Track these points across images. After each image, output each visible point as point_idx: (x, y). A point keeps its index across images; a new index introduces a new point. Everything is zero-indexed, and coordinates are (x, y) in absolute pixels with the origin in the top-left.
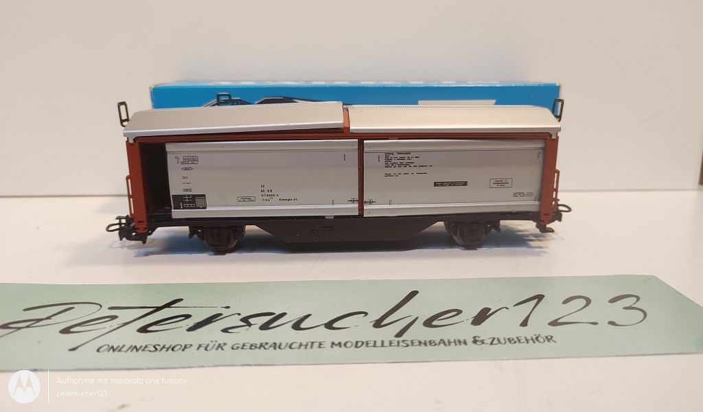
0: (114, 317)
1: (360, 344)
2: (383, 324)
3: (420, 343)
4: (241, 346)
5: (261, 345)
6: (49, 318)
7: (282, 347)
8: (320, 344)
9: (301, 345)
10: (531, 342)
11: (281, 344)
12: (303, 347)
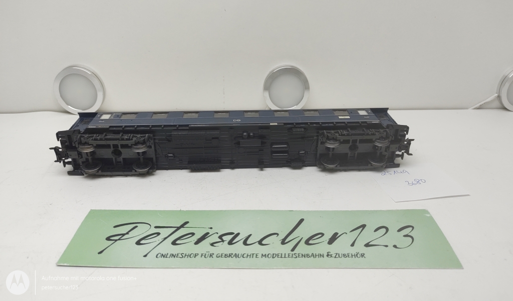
0: (158, 234)
1: (275, 255)
2: (286, 242)
3: (302, 255)
4: (220, 255)
5: (230, 255)
6: (127, 233)
7: (239, 256)
8: (257, 256)
9: (248, 256)
10: (354, 257)
11: (238, 254)
12: (249, 257)
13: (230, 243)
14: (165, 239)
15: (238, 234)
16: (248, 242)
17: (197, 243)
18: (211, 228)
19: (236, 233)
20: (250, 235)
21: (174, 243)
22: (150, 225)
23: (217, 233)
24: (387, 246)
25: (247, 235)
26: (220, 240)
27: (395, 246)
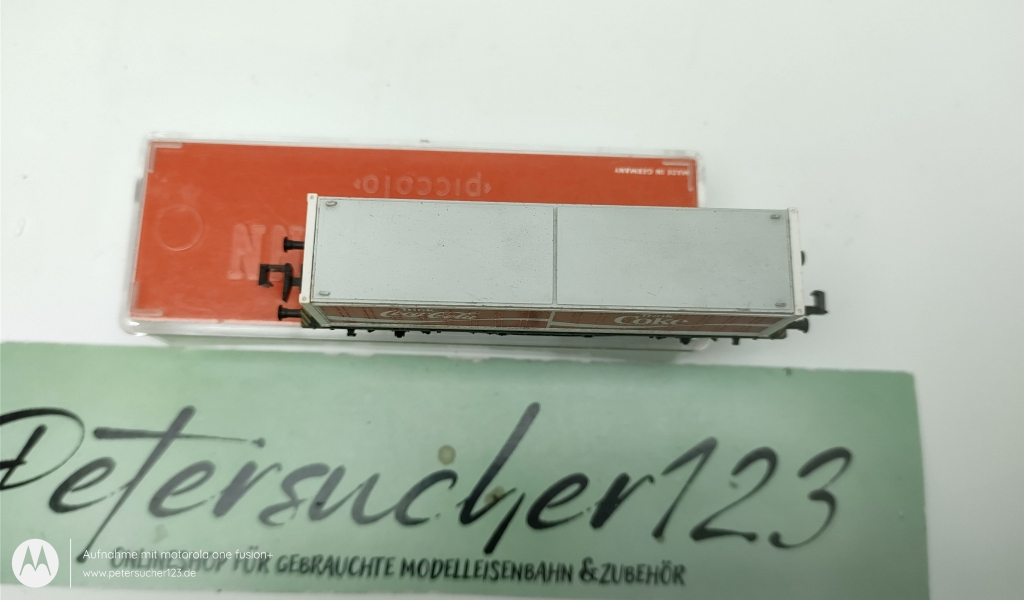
13: (317, 510)
14: (130, 486)
15: (340, 473)
16: (369, 510)
17: (222, 508)
18: (260, 443)
19: (333, 467)
20: (373, 480)
21: (156, 507)
22: (82, 425)
23: (277, 467)
24: (751, 537)
25: (364, 478)
26: (288, 499)
27: (776, 540)
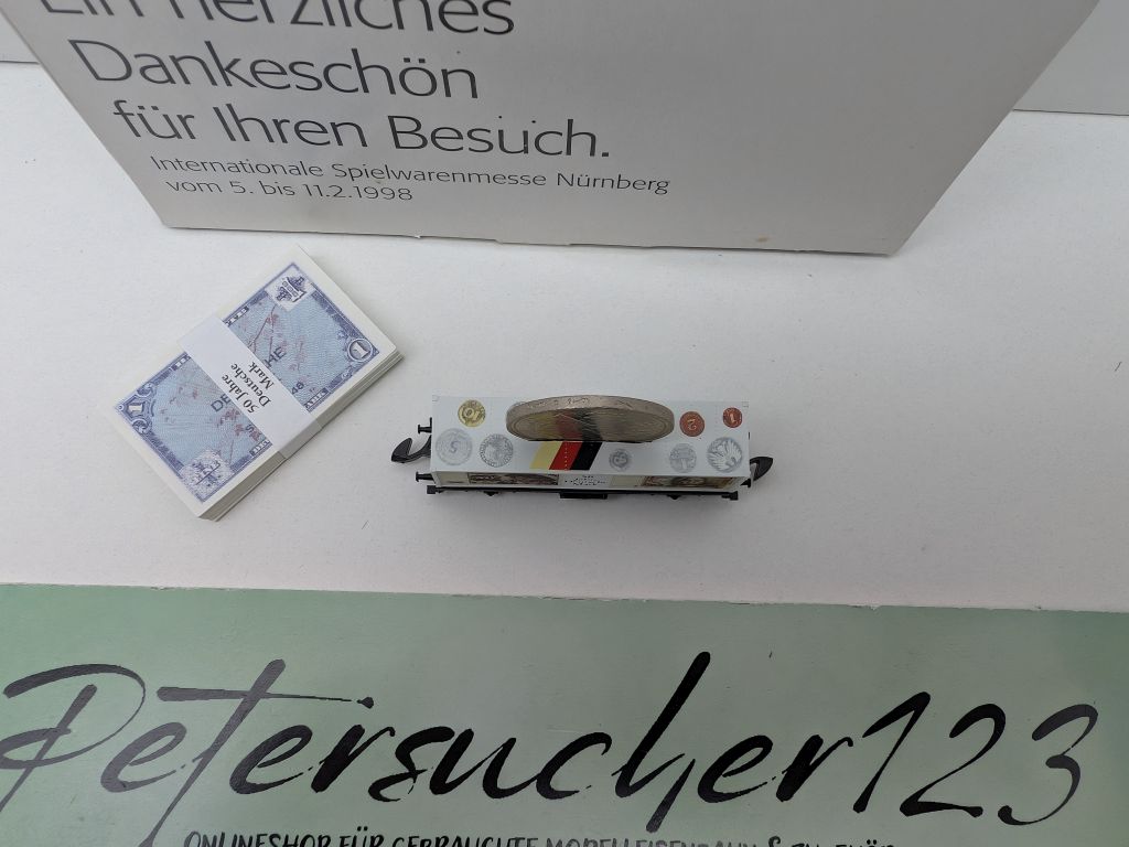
0: (178, 732)
2: (633, 781)
5: (438, 846)
13: (441, 781)
14: (206, 757)
15: (468, 736)
16: (502, 780)
17: (321, 781)
18: (368, 703)
19: (458, 731)
20: (512, 742)
21: (240, 781)
22: (142, 684)
23: (393, 734)
24: (977, 812)
25: (498, 743)
26: (405, 770)
27: (1005, 814)
